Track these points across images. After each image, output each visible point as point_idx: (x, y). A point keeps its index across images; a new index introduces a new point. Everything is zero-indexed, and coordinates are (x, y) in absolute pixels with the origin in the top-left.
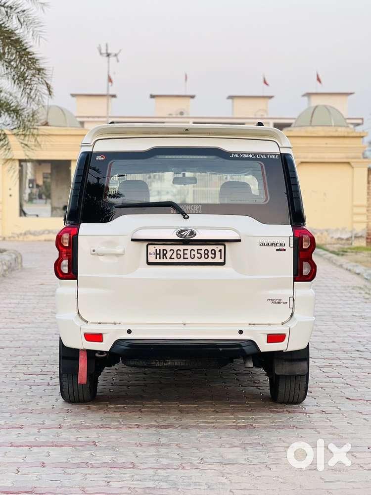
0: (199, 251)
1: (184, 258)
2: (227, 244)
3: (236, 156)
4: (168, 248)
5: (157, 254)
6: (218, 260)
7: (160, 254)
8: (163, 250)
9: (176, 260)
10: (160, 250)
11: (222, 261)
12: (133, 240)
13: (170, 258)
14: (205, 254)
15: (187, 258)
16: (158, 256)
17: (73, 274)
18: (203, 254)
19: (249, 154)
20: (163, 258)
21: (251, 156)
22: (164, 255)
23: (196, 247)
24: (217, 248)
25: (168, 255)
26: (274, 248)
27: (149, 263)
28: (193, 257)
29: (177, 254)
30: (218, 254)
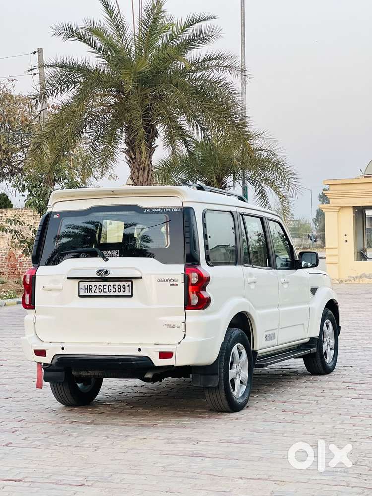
0: (114, 287)
1: (104, 292)
2: (134, 281)
3: (149, 210)
4: (93, 284)
5: (85, 289)
6: (127, 293)
7: (87, 289)
8: (90, 286)
9: (98, 294)
10: (87, 286)
11: (130, 294)
12: (68, 278)
13: (95, 292)
14: (118, 288)
15: (106, 292)
16: (86, 290)
17: (31, 305)
19: (158, 209)
20: (90, 292)
21: (159, 210)
22: (90, 289)
23: (112, 283)
24: (127, 284)
25: (93, 290)
26: (169, 283)
27: (80, 296)
28: (110, 291)
29: (99, 289)
30: (127, 288)
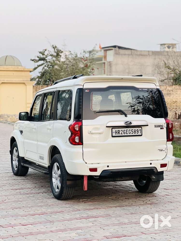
0: (132, 131)
1: (126, 134)
2: (143, 127)
3: (141, 90)
4: (120, 129)
5: (116, 132)
6: (139, 134)
7: (117, 132)
8: (118, 130)
9: (123, 135)
10: (117, 131)
11: (141, 134)
12: (107, 127)
13: (121, 134)
14: (135, 132)
15: (128, 134)
16: (116, 133)
17: (81, 143)
18: (134, 132)
19: (146, 89)
20: (118, 134)
21: (146, 90)
22: (119, 133)
23: (131, 129)
24: (139, 129)
25: (120, 133)
26: (160, 128)
27: (113, 136)
28: (130, 133)
29: (124, 132)
30: (139, 131)
